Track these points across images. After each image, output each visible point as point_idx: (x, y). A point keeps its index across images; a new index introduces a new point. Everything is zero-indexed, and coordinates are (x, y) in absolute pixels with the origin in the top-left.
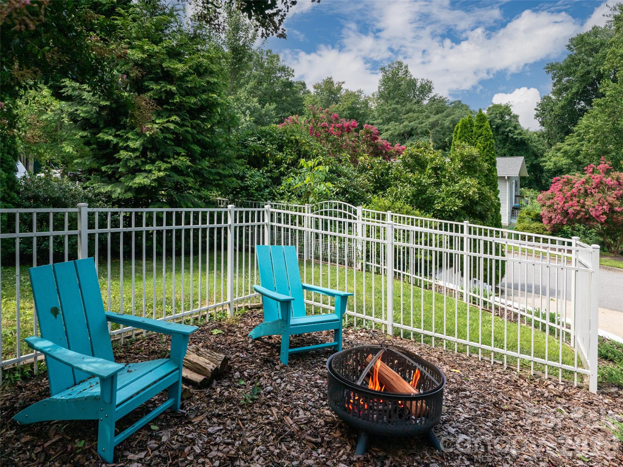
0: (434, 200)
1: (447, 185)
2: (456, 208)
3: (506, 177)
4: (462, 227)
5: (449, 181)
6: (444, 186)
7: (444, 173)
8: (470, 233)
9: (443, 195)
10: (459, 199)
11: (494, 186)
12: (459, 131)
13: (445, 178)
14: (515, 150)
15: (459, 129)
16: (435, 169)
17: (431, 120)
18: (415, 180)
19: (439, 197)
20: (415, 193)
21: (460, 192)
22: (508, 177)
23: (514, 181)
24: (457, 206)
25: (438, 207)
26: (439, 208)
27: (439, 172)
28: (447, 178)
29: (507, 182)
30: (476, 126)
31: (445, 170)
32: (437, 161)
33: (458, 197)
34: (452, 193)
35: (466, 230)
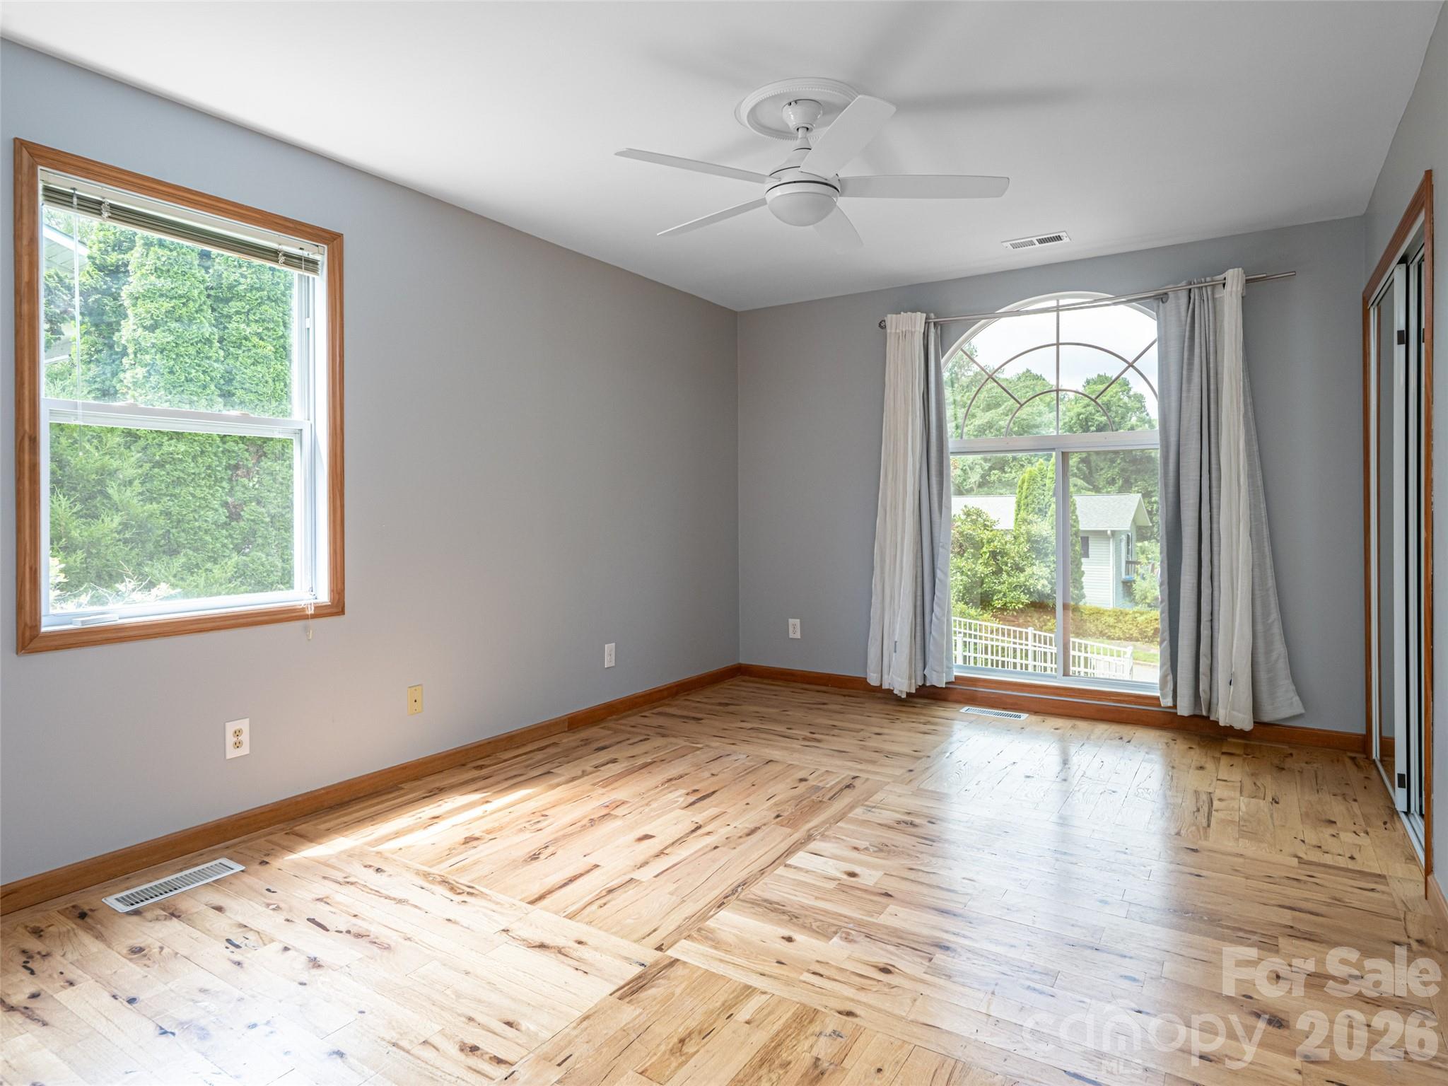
0: (993, 595)
1: (1008, 575)
2: (1021, 606)
3: (1109, 532)
4: (1027, 633)
5: (1012, 570)
6: (1005, 576)
7: (1005, 559)
8: (1035, 641)
9: (1004, 588)
10: (1025, 594)
11: (1077, 565)
12: (1025, 487)
13: (1006, 565)
14: (1132, 471)
15: (1026, 484)
16: (994, 554)
17: (977, 422)
18: (969, 570)
19: (1000, 592)
20: (968, 585)
21: (1025, 586)
22: (1113, 532)
23: (1124, 537)
24: (1022, 603)
25: (998, 604)
26: (1000, 606)
27: (999, 558)
28: (1009, 565)
29: (1111, 540)
30: (1050, 478)
31: (1007, 554)
32: (996, 543)
33: (1023, 591)
34: (1016, 586)
35: (1030, 637)
